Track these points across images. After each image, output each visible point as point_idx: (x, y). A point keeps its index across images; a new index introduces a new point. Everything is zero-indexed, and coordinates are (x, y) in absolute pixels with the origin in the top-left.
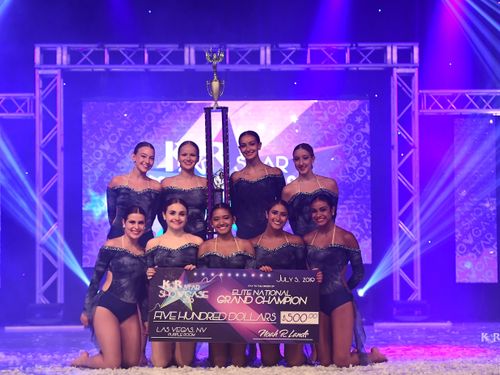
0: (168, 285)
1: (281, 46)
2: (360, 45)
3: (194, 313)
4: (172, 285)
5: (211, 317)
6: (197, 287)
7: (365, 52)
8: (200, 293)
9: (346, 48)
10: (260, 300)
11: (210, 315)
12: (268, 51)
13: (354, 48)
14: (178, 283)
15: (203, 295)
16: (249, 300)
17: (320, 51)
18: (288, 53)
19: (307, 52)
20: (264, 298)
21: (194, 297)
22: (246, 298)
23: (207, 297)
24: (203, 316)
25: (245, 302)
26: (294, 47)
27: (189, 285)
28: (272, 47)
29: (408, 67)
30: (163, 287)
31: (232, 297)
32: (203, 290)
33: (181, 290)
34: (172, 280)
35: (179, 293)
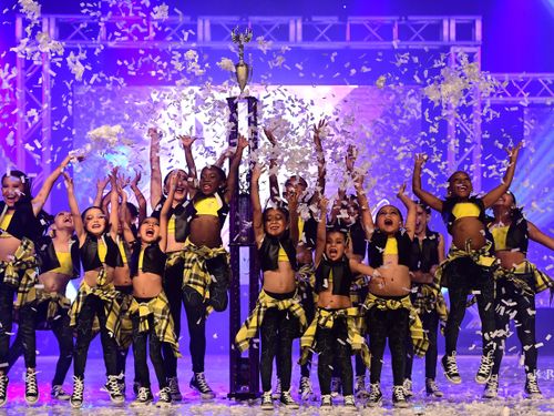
1: (314, 19)
2: (410, 18)
7: (417, 27)
9: (394, 22)
12: (299, 25)
13: (403, 22)
17: (362, 26)
18: (323, 27)
19: (345, 27)
26: (331, 21)
28: (303, 21)
29: (469, 46)
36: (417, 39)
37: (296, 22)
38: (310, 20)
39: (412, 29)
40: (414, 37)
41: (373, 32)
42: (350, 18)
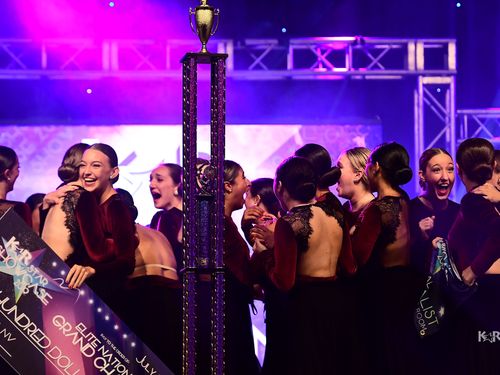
0: (14, 247)
3: (15, 308)
4: (18, 251)
5: (31, 331)
6: (44, 281)
8: (42, 290)
10: (100, 363)
11: (32, 328)
14: (27, 255)
15: (43, 296)
16: (89, 351)
20: (106, 365)
21: (32, 289)
22: (88, 346)
23: (45, 303)
24: (23, 321)
25: (83, 349)
27: (37, 271)
30: (7, 245)
31: (74, 330)
32: (47, 290)
33: (24, 267)
34: (23, 246)
35: (19, 268)
36: (376, 67)
37: (225, 46)
38: (243, 44)
39: (370, 55)
40: (372, 64)
41: (322, 58)
42: (292, 41)
